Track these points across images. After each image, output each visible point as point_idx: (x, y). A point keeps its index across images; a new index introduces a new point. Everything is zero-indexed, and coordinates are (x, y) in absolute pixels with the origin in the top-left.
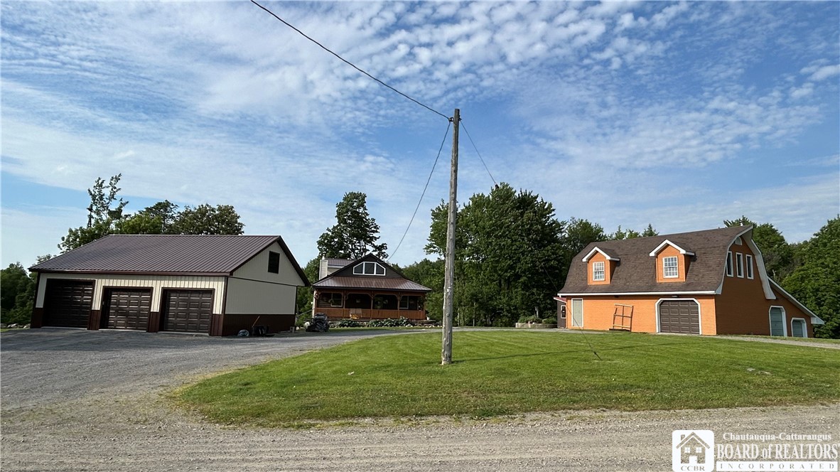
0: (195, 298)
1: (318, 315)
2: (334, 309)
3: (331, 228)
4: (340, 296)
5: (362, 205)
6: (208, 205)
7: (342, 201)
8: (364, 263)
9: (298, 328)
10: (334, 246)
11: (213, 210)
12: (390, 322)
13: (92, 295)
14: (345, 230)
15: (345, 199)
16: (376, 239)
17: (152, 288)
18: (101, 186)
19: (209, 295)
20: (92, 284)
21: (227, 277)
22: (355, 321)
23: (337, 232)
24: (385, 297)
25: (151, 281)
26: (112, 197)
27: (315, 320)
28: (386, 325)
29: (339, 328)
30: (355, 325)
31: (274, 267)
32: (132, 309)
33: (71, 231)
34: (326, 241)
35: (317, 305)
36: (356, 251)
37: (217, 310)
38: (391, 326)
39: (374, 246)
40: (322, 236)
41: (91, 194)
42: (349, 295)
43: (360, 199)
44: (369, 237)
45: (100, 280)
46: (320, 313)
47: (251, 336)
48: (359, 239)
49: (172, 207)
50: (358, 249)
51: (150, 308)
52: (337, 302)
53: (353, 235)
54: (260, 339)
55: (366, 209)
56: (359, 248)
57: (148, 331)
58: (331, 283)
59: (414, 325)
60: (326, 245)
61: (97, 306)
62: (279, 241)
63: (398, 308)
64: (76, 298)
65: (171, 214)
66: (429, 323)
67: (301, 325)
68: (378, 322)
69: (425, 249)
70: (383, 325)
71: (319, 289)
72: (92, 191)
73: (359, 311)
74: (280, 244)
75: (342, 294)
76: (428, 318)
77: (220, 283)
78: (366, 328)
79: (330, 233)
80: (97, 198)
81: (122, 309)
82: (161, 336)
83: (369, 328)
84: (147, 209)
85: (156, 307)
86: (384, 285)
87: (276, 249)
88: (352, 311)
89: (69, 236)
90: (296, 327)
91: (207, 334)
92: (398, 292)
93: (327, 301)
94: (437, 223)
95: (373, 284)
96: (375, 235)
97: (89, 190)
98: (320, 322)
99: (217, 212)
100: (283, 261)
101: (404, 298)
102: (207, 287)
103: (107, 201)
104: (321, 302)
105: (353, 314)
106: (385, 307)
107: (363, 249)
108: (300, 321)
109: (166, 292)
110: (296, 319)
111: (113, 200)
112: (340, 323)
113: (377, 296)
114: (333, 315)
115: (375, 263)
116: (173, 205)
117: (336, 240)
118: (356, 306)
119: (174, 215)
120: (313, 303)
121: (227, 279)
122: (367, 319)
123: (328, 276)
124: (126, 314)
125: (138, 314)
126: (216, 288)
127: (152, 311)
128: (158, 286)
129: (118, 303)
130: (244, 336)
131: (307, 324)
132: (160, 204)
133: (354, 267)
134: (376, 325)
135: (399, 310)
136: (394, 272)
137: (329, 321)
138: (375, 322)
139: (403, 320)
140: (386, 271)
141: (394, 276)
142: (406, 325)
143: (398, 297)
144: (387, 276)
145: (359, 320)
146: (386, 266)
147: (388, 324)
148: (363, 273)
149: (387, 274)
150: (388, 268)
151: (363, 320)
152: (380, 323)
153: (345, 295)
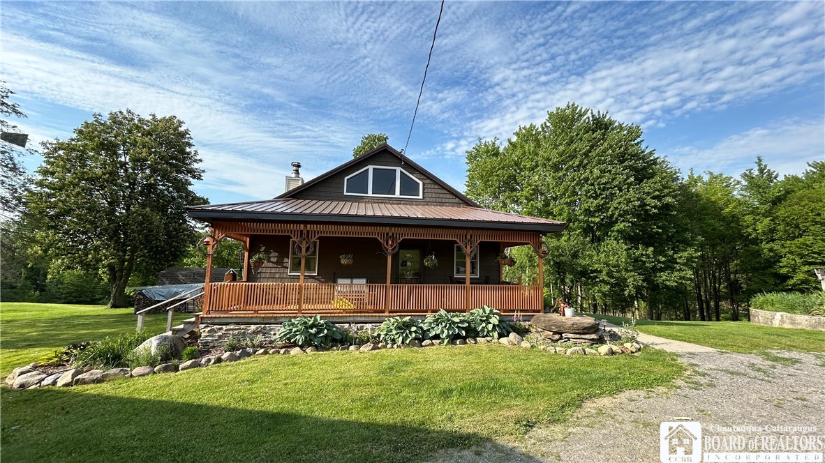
8: (371, 168)
12: (449, 324)
28: (437, 338)
38: (453, 339)
63: (469, 277)
68: (408, 325)
70: (422, 336)
75: (295, 237)
92: (467, 230)
106: (423, 277)
110: (139, 320)
115: (398, 170)
122: (375, 313)
133: (346, 179)
134: (401, 338)
135: (468, 281)
136: (444, 191)
137: (252, 326)
138: (399, 328)
139: (488, 317)
140: (424, 189)
141: (444, 200)
142: (500, 336)
143: (466, 247)
144: (427, 199)
145: (348, 319)
146: (423, 177)
147: (442, 332)
148: (370, 194)
149: (425, 196)
150: (428, 181)
151: (363, 319)
152: (415, 332)
153: (304, 242)
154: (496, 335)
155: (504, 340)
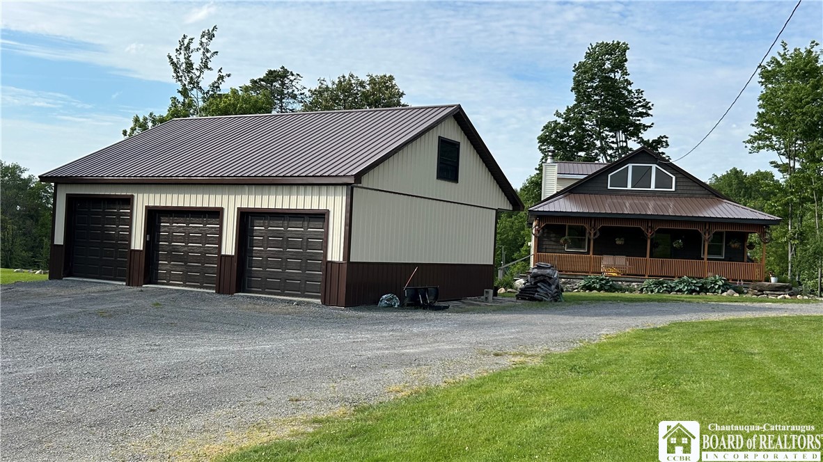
0: (295, 228)
1: (539, 267)
2: (572, 257)
3: (563, 111)
4: (582, 232)
5: (620, 65)
6: (352, 76)
7: (584, 60)
8: (630, 166)
9: (502, 290)
10: (568, 144)
11: (362, 84)
12: (689, 284)
13: (130, 223)
14: (589, 113)
15: (588, 56)
16: (645, 127)
17: (222, 209)
18: (187, 48)
19: (319, 224)
20: (128, 201)
21: (353, 185)
22: (616, 279)
23: (573, 118)
24: (675, 235)
25: (219, 197)
26: (205, 66)
27: (535, 276)
28: (680, 291)
29: (582, 293)
30: (613, 289)
31: (448, 169)
32: (193, 250)
33: (137, 120)
34: (553, 136)
35: (539, 248)
36: (610, 152)
37: (335, 253)
38: (691, 292)
39: (642, 141)
40: (546, 127)
41: (173, 63)
42: (603, 230)
43: (616, 53)
44: (633, 124)
45: (140, 196)
46: (542, 264)
47: (402, 307)
48: (614, 128)
49: (292, 78)
50: (612, 148)
51: (220, 248)
52: (578, 243)
53: (602, 123)
54: (420, 315)
55: (626, 74)
56: (615, 146)
57: (218, 292)
58: (564, 206)
59: (740, 292)
60: (553, 142)
61: (138, 243)
62: (459, 116)
63: (706, 256)
64: (109, 229)
65: (290, 91)
66: (775, 289)
67: (509, 285)
68: (662, 283)
69: (749, 142)
70: (671, 289)
71: (542, 216)
72: (173, 57)
73: (621, 260)
74: (459, 123)
75: (587, 226)
76: (773, 280)
77: (338, 199)
78: (637, 294)
79: (561, 121)
80: (183, 70)
81: (176, 249)
82: (242, 302)
83: (643, 295)
84: (254, 82)
85: (229, 247)
86: (671, 209)
87: (452, 132)
88: (607, 260)
89: (133, 129)
90: (496, 289)
91: (319, 301)
92: (705, 223)
93: (558, 242)
94: (773, 91)
95: (651, 208)
96: (645, 121)
97: (170, 57)
98: (544, 281)
99: (368, 87)
100: (467, 156)
101: (718, 236)
102: (315, 207)
103: (198, 74)
104: (546, 242)
105: (611, 265)
106: (676, 254)
107: (622, 148)
108: (508, 278)
109: (246, 217)
110: (500, 273)
111: (206, 71)
112: (583, 282)
113: (660, 231)
114: (569, 268)
115: (654, 166)
116: (293, 75)
117: (572, 133)
118: (615, 251)
119: (296, 92)
120: (532, 244)
121: (351, 188)
122: (639, 276)
123: (558, 194)
124: (184, 259)
125: (203, 258)
126: (331, 209)
127: (223, 253)
128: (231, 204)
129: (170, 238)
130: (390, 307)
131: (520, 283)
132: (271, 73)
133: (609, 175)
134: (657, 290)
135: (706, 259)
136: (694, 184)
137: (563, 280)
138: (656, 284)
139: (717, 281)
140: (676, 182)
141: (694, 192)
142: (723, 292)
143: (705, 234)
144: (679, 192)
145: (621, 279)
146: (675, 172)
147: (684, 287)
148: (629, 187)
149: (678, 188)
150: (680, 176)
151: (631, 279)
152: (666, 287)
153: (593, 230)
154: (720, 291)
155: (725, 294)
